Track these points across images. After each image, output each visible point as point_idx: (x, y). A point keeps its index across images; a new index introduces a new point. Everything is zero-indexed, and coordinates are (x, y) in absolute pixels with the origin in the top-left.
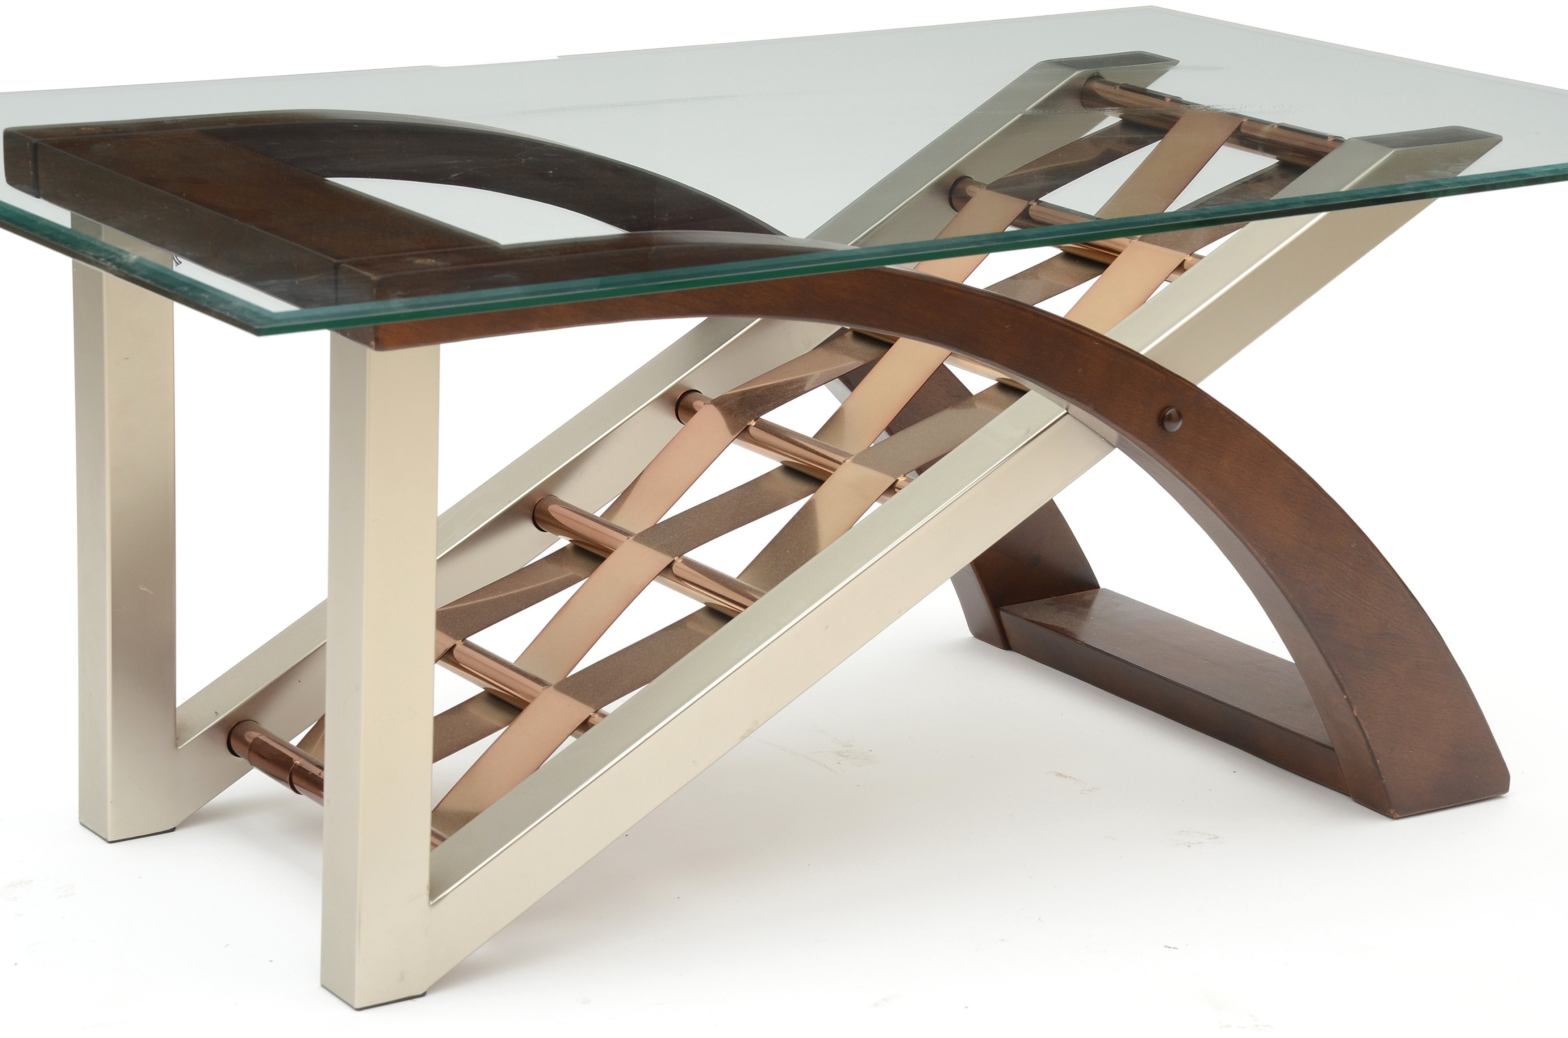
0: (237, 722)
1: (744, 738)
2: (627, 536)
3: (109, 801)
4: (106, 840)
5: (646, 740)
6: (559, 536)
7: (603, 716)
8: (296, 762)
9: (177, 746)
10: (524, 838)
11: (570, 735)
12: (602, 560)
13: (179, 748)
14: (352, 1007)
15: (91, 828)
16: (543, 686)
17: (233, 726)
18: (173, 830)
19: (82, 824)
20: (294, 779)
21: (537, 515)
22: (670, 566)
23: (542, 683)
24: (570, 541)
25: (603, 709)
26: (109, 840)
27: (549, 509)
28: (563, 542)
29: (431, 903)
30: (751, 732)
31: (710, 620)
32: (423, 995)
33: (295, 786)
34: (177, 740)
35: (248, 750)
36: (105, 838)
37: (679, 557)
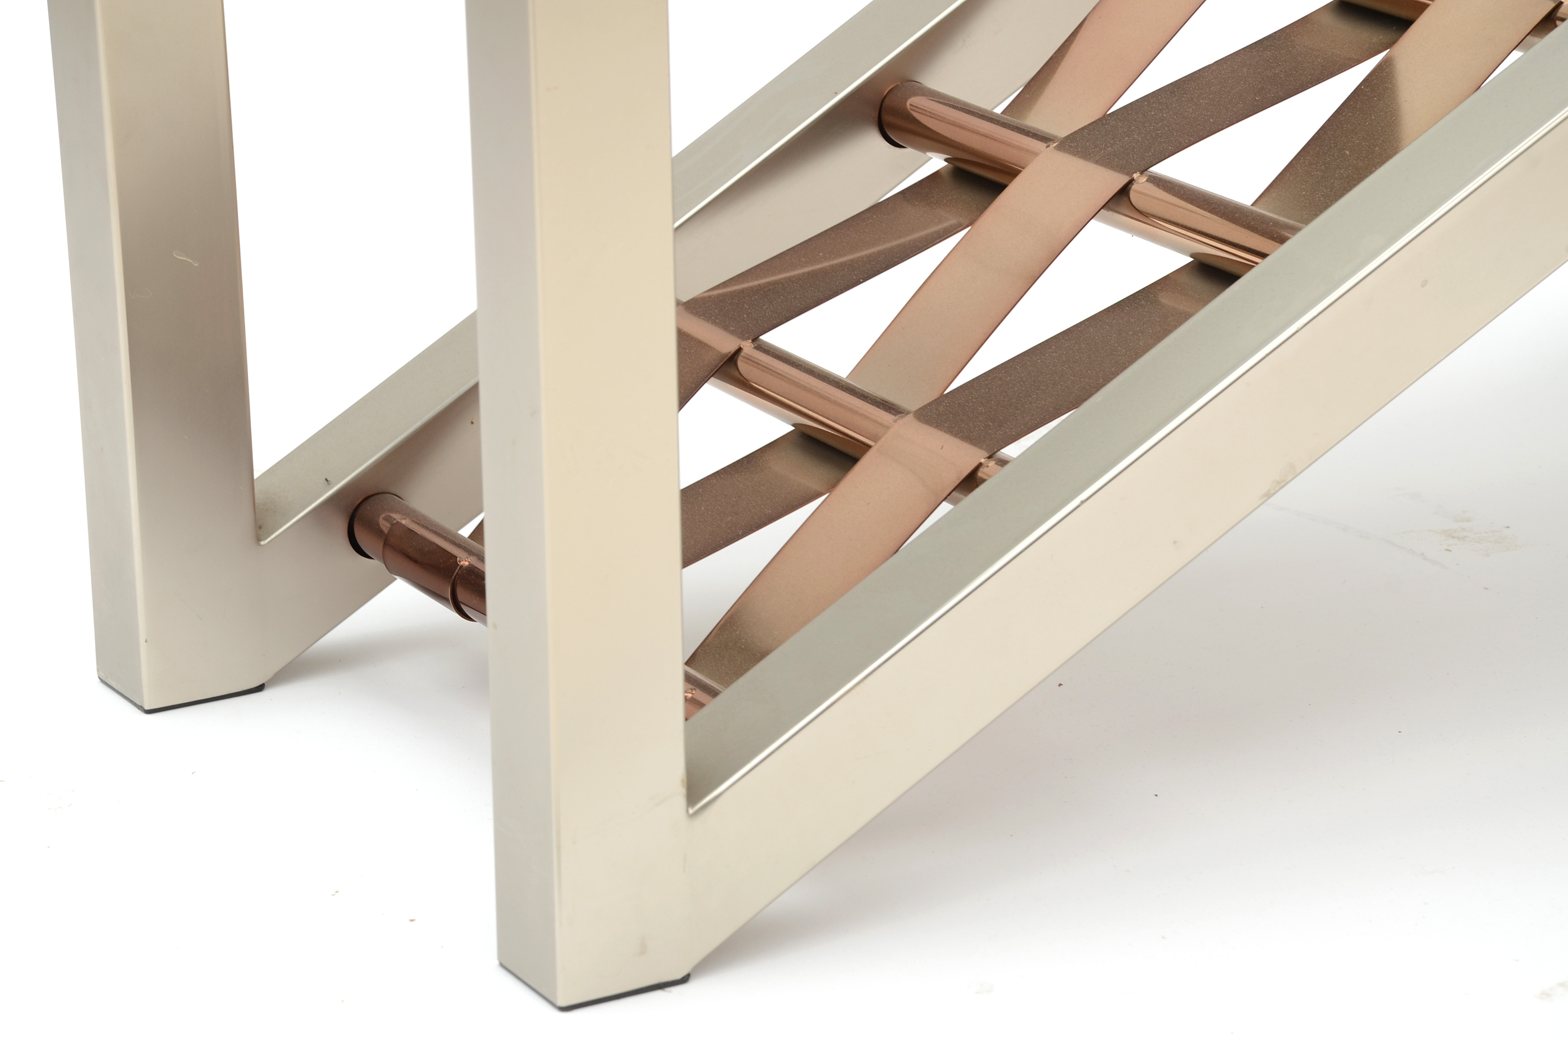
0: (364, 497)
1: (1268, 495)
2: (1046, 142)
3: (142, 635)
4: (140, 708)
5: (1083, 502)
6: (929, 154)
7: (1003, 462)
8: (462, 563)
9: (259, 540)
10: (858, 688)
11: (944, 500)
12: (997, 188)
13: (262, 543)
14: (553, 1004)
15: (116, 687)
16: (895, 415)
17: (358, 503)
18: (260, 688)
19: (102, 681)
20: (461, 595)
21: (887, 118)
22: (1124, 192)
23: (894, 409)
24: (946, 160)
25: (1002, 451)
26: (146, 708)
27: (908, 104)
28: (936, 163)
29: (691, 811)
30: (1282, 484)
31: (1199, 285)
32: (685, 980)
33: (463, 607)
34: (260, 530)
35: (382, 544)
36: (139, 704)
37: (1142, 173)
